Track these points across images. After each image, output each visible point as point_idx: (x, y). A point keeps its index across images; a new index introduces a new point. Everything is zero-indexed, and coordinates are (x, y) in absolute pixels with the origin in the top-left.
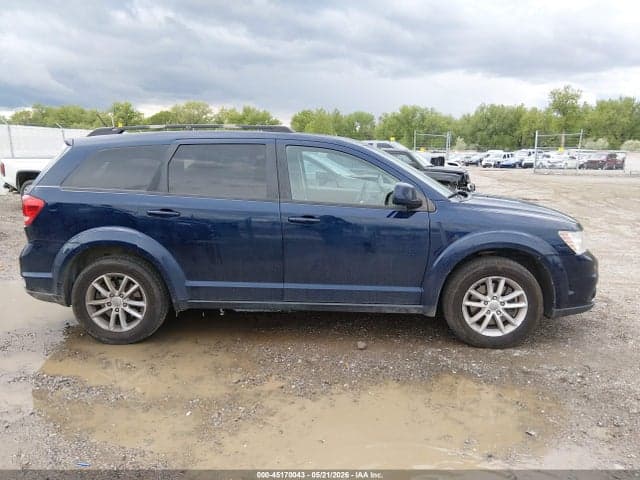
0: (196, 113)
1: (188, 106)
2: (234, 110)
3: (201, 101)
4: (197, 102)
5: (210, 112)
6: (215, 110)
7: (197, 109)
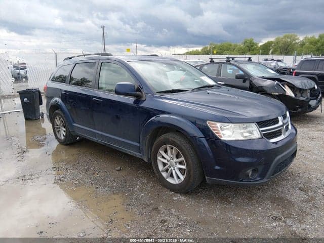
0: (289, 40)
1: (285, 37)
2: (313, 37)
3: (292, 34)
4: (290, 34)
5: (298, 39)
6: (301, 38)
7: (290, 38)
